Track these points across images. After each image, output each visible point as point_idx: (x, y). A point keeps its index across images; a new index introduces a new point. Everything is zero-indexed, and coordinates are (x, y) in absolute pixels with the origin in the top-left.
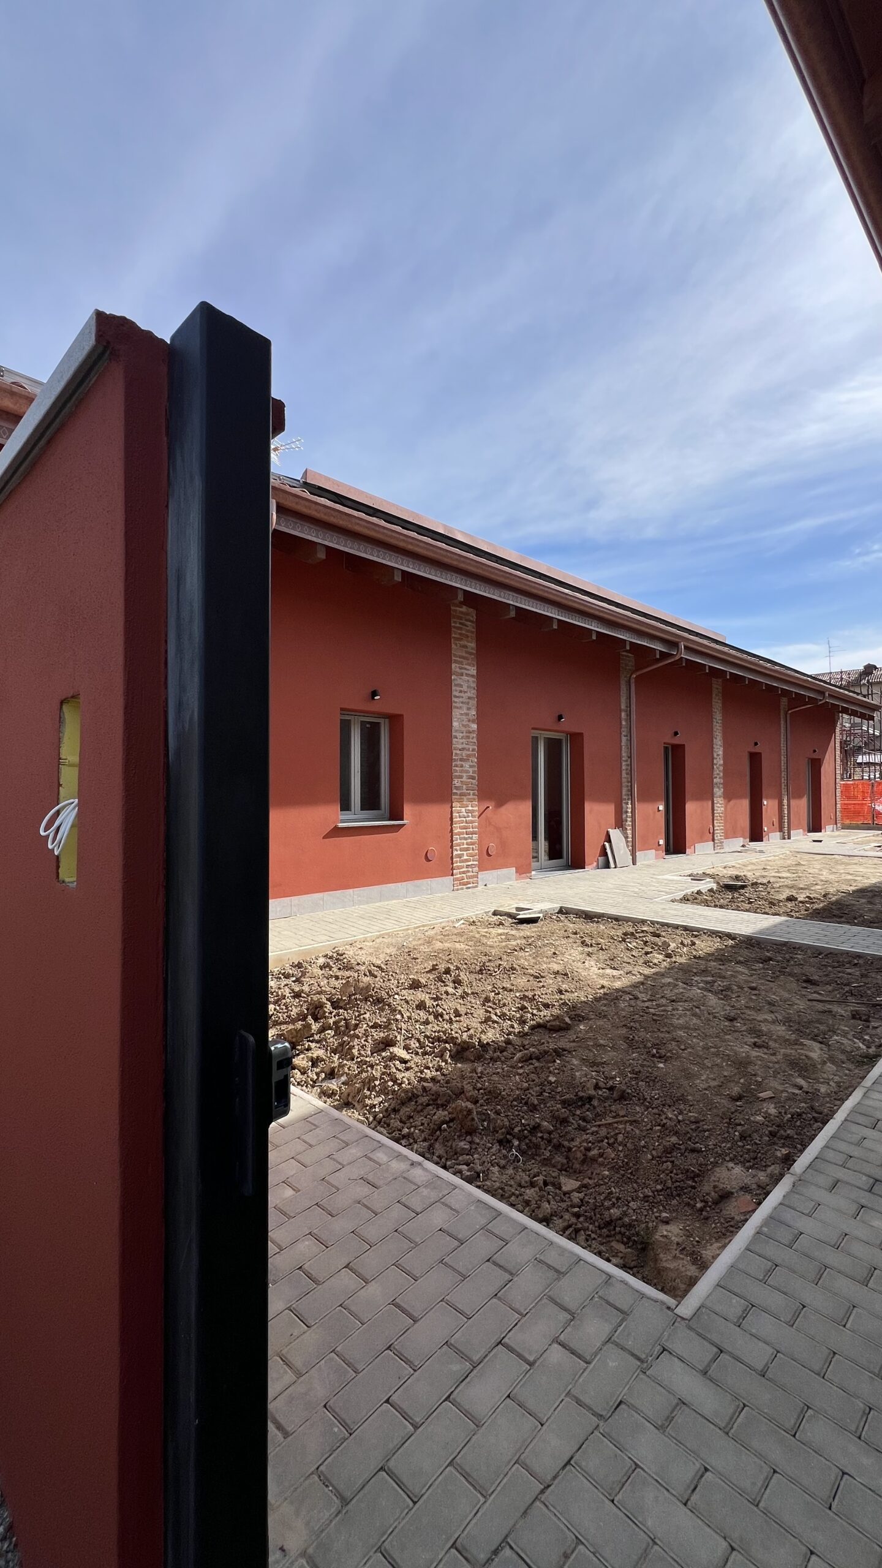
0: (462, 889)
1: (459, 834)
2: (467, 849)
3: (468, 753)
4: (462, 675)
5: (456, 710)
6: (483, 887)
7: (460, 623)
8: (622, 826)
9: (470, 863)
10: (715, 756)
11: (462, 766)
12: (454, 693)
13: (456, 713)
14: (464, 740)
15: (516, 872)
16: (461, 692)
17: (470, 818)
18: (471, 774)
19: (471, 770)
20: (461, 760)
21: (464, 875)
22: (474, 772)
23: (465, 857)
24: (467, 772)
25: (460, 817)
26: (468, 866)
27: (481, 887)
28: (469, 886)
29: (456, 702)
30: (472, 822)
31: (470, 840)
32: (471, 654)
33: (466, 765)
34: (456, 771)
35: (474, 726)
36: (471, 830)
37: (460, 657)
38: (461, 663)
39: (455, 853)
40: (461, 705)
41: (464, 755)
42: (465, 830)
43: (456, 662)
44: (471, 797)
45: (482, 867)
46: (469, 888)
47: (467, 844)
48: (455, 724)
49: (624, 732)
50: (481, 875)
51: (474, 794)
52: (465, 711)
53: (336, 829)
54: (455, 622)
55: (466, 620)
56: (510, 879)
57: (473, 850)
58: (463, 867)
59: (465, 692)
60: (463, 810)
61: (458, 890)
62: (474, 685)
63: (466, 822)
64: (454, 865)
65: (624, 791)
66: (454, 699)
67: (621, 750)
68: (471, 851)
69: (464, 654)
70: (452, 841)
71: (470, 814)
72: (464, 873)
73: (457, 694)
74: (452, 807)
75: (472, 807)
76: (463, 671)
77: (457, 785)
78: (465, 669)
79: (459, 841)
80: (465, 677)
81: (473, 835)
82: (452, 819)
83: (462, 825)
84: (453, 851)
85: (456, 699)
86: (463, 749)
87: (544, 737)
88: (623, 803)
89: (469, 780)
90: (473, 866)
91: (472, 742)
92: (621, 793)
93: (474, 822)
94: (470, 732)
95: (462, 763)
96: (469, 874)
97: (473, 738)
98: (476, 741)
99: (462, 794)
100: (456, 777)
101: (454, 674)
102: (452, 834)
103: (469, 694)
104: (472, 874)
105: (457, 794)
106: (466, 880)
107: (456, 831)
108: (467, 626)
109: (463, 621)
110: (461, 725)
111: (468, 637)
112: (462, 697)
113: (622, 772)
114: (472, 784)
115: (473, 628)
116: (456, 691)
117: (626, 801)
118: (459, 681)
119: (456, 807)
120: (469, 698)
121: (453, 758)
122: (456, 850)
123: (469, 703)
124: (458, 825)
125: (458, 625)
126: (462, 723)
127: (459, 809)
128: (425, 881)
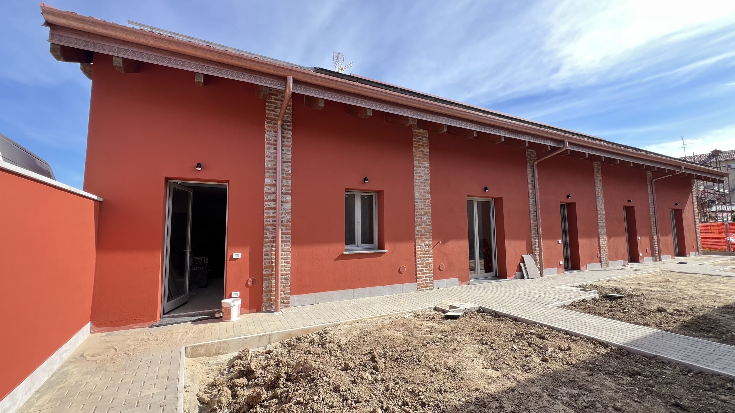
0: (423, 290)
1: (420, 258)
2: (426, 267)
3: (425, 211)
4: (420, 167)
5: (417, 187)
6: (437, 289)
7: (419, 139)
8: (532, 253)
9: (428, 275)
10: (598, 209)
11: (421, 219)
12: (415, 178)
13: (417, 189)
14: (422, 204)
15: (459, 280)
16: (419, 176)
17: (427, 249)
18: (427, 223)
19: (427, 221)
20: (421, 215)
21: (424, 282)
22: (429, 222)
23: (425, 271)
24: (425, 222)
25: (420, 248)
26: (426, 277)
27: (435, 289)
28: (428, 288)
29: (417, 183)
30: (428, 251)
31: (427, 262)
32: (426, 155)
33: (424, 218)
34: (418, 221)
35: (429, 196)
36: (428, 255)
37: (419, 157)
38: (420, 160)
39: (418, 269)
40: (420, 184)
41: (422, 212)
42: (424, 256)
43: (416, 160)
45: (436, 277)
46: (428, 290)
47: (426, 264)
48: (417, 195)
49: (531, 196)
50: (435, 282)
51: (429, 235)
52: (423, 187)
53: (343, 254)
54: (416, 138)
55: (423, 137)
56: (455, 285)
57: (430, 267)
58: (423, 277)
59: (422, 177)
60: (423, 244)
61: (420, 290)
62: (428, 172)
63: (425, 251)
64: (418, 276)
65: (533, 232)
66: (415, 181)
67: (529, 207)
68: (428, 268)
69: (422, 156)
70: (416, 262)
71: (427, 246)
72: (424, 280)
73: (417, 178)
74: (415, 242)
75: (428, 242)
76: (420, 165)
77: (418, 229)
78: (422, 164)
79: (420, 262)
80: (422, 168)
81: (430, 259)
82: (415, 249)
83: (422, 252)
84: (416, 268)
85: (417, 181)
86: (422, 209)
87: (477, 201)
88: (533, 239)
89: (426, 227)
90: (430, 277)
91: (427, 205)
92: (531, 233)
93: (430, 251)
94: (426, 199)
95: (422, 217)
96: (428, 281)
97: (428, 202)
98: (430, 204)
99: (421, 235)
100: (418, 225)
101: (415, 167)
102: (416, 258)
103: (425, 178)
104: (430, 281)
105: (418, 235)
106: (426, 285)
107: (418, 256)
108: (423, 140)
109: (420, 137)
110: (420, 195)
111: (423, 146)
112: (421, 180)
113: (530, 220)
114: (428, 229)
115: (427, 141)
116: (417, 176)
117: (535, 238)
118: (418, 171)
119: (418, 242)
120: (425, 180)
121: (416, 214)
122: (419, 267)
123: (425, 182)
124: (420, 253)
125: (417, 140)
126: (421, 194)
127: (420, 243)
128: (399, 285)
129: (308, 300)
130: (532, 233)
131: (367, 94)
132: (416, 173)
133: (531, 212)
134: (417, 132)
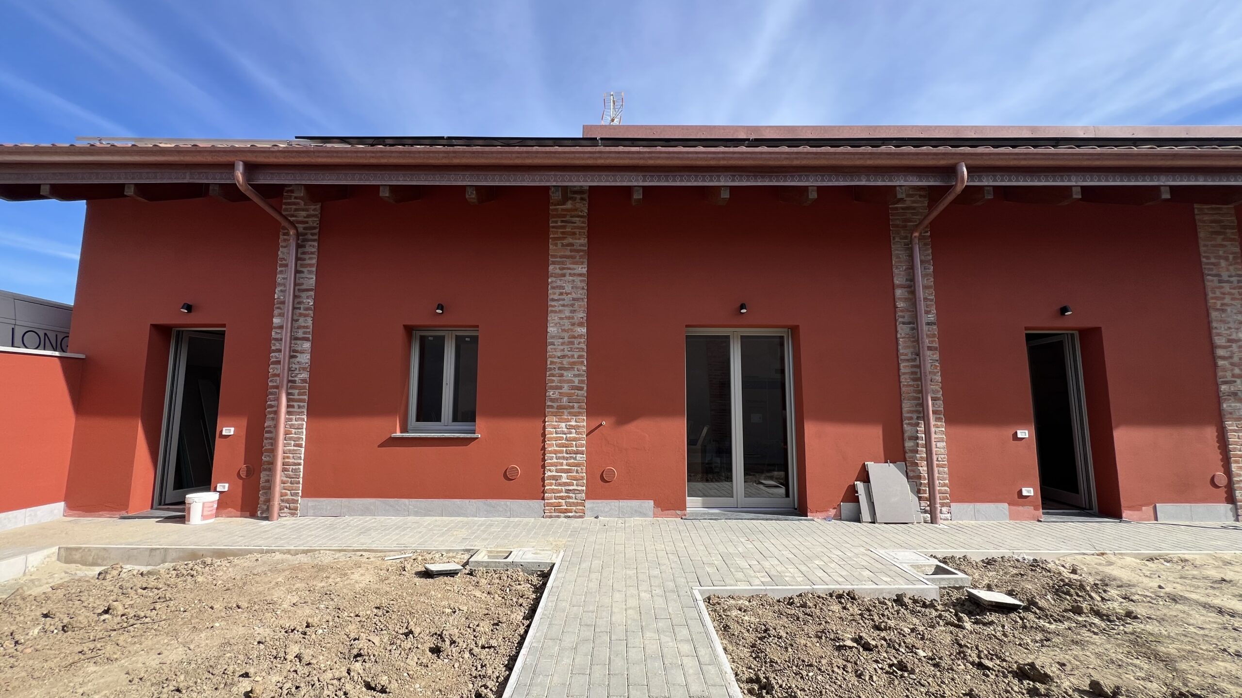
0: (558, 517)
1: (555, 452)
2: (567, 471)
3: (574, 360)
4: (564, 275)
5: (553, 315)
6: (593, 518)
7: (562, 222)
8: (905, 460)
9: (571, 488)
10: (1219, 341)
11: (562, 375)
12: (551, 297)
13: (553, 318)
14: (566, 347)
15: (657, 504)
16: (561, 294)
17: (574, 435)
18: (576, 384)
19: (576, 380)
20: (560, 369)
21: (563, 501)
22: (581, 382)
23: (564, 480)
24: (569, 381)
25: (556, 433)
26: (568, 491)
27: (589, 519)
28: (570, 514)
29: (554, 306)
30: (575, 439)
31: (572, 461)
32: (580, 251)
33: (568, 375)
34: (553, 381)
35: (583, 330)
36: (574, 449)
37: (561, 257)
38: (563, 263)
39: (548, 474)
40: (561, 308)
41: (565, 363)
42: (564, 449)
43: (554, 263)
44: (576, 410)
45: (591, 494)
46: (569, 517)
48: (552, 330)
49: (903, 316)
50: (589, 504)
51: (580, 407)
52: (568, 314)
53: (391, 437)
54: (556, 222)
55: (572, 217)
56: (645, 515)
57: (577, 472)
58: (561, 491)
59: (567, 294)
60: (563, 425)
61: (551, 517)
62: (584, 285)
64: (546, 488)
65: (907, 406)
66: (550, 303)
67: (897, 344)
68: (575, 474)
69: (568, 253)
70: (544, 460)
71: (574, 431)
72: (562, 498)
73: (556, 297)
74: (544, 422)
75: (576, 422)
76: (565, 271)
77: (553, 397)
78: (570, 269)
79: (555, 460)
80: (568, 278)
81: (578, 455)
82: (544, 435)
83: (560, 442)
84: (544, 471)
85: (553, 303)
86: (564, 357)
87: (741, 336)
88: (906, 424)
89: (573, 391)
90: (578, 492)
91: (578, 348)
92: (901, 408)
93: (580, 439)
94: (575, 337)
95: (562, 372)
96: (571, 501)
97: (579, 343)
98: (585, 347)
99: (559, 407)
100: (552, 388)
101: (552, 276)
102: (544, 452)
103: (574, 296)
104: (576, 501)
105: (552, 407)
106: (565, 507)
107: (550, 449)
108: (575, 223)
109: (568, 218)
110: (560, 330)
111: (574, 234)
112: (564, 300)
113: (899, 376)
114: (577, 396)
115: (583, 222)
116: (555, 294)
117: (914, 421)
118: (559, 283)
119: (551, 422)
120: (574, 299)
121: (548, 366)
122: (550, 470)
123: (575, 304)
124: (554, 442)
125: (559, 224)
126: (563, 328)
127: (556, 424)
128: (502, 502)
129: (329, 508)
130: (905, 409)
131: (439, 161)
132: (553, 288)
133: (902, 357)
134: (560, 209)
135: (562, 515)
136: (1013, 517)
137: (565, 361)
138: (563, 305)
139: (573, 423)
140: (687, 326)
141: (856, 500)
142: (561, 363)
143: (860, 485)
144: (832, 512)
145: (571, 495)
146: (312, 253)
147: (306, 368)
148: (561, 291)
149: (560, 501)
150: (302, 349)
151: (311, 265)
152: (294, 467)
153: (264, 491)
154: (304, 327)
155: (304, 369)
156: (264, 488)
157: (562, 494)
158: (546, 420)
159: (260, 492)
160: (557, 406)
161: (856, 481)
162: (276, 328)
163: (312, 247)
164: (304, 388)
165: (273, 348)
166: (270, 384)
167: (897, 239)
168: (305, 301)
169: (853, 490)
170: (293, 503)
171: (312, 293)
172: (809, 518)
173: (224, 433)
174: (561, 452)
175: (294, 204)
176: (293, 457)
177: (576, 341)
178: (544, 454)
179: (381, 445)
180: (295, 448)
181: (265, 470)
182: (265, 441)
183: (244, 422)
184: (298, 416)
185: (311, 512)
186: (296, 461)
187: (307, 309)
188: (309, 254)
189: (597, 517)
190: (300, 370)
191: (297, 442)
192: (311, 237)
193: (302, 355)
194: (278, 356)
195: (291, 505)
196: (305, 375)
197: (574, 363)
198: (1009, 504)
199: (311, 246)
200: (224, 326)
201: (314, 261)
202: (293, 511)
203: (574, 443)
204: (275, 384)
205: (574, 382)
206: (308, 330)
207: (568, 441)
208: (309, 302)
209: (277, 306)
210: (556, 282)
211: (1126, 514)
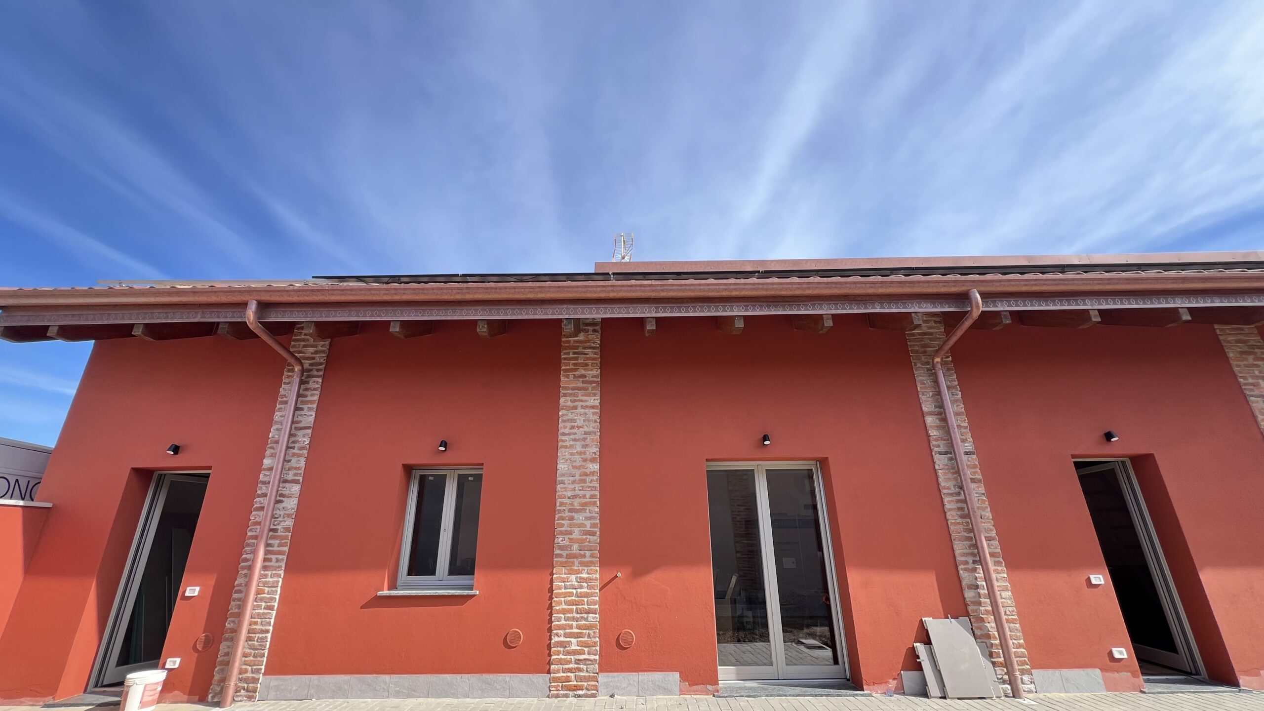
0: (567, 696)
1: (564, 612)
2: (577, 635)
3: (584, 501)
4: (575, 408)
5: (563, 450)
6: (607, 698)
7: (574, 353)
8: (967, 614)
9: (582, 657)
11: (572, 518)
12: (561, 431)
13: (563, 454)
14: (576, 486)
15: (684, 678)
16: (573, 427)
17: (585, 590)
18: (588, 528)
19: (588, 523)
20: (570, 511)
21: (572, 675)
22: (594, 525)
23: (574, 647)
24: (580, 525)
25: (566, 588)
26: (578, 661)
27: (603, 698)
28: (581, 692)
29: (563, 441)
30: (587, 595)
31: (583, 622)
32: (591, 382)
33: (580, 518)
34: (562, 526)
35: (596, 467)
36: (586, 607)
37: (573, 389)
38: (574, 395)
39: (555, 639)
40: (572, 443)
41: (576, 504)
42: (574, 607)
43: (565, 395)
44: (588, 559)
45: (606, 666)
46: (579, 696)
47: (578, 627)
48: (562, 467)
50: (603, 678)
51: (592, 556)
52: (579, 449)
53: (380, 597)
54: (568, 354)
55: (585, 348)
56: (667, 691)
57: (589, 636)
58: (570, 662)
59: (579, 427)
60: (573, 577)
61: (557, 696)
62: (597, 417)
64: (553, 657)
66: (560, 437)
68: (586, 639)
69: (580, 385)
70: (550, 621)
71: (585, 585)
72: (570, 670)
73: (567, 431)
74: (552, 574)
75: (588, 573)
76: (576, 404)
77: (562, 544)
78: (582, 401)
79: (563, 622)
80: (580, 410)
81: (591, 615)
82: (551, 590)
83: (570, 598)
84: (550, 636)
85: (563, 438)
86: (575, 497)
87: (766, 470)
88: (962, 569)
89: (584, 537)
90: (590, 662)
91: (589, 487)
92: (953, 551)
93: (592, 595)
94: (586, 474)
95: (573, 514)
96: (582, 674)
97: (591, 481)
98: (598, 485)
99: (569, 556)
100: (561, 533)
101: (563, 409)
102: (551, 612)
103: (586, 429)
104: (587, 674)
105: (560, 556)
106: (575, 683)
107: (558, 608)
108: (587, 354)
109: (580, 350)
110: (571, 467)
111: (587, 365)
112: (575, 434)
113: (945, 513)
114: (589, 542)
115: (595, 354)
116: (565, 427)
117: (971, 566)
118: (570, 416)
119: (560, 573)
120: (586, 433)
121: (558, 508)
122: (557, 635)
123: (586, 439)
124: (563, 599)
125: (571, 356)
126: (574, 464)
127: (565, 576)
128: (501, 677)
129: (294, 688)
130: (957, 552)
131: (452, 297)
132: (564, 421)
133: (945, 491)
134: (572, 341)
135: (571, 693)
136: (1111, 687)
137: (576, 502)
138: (575, 440)
139: (584, 575)
140: (707, 460)
141: (919, 667)
142: (572, 504)
143: (920, 648)
144: (892, 684)
145: (582, 666)
146: (315, 389)
147: (292, 515)
148: (573, 424)
149: (569, 674)
150: (290, 493)
151: (312, 402)
152: (261, 636)
153: (221, 667)
154: (296, 468)
155: (289, 516)
156: (222, 663)
157: (571, 666)
158: (554, 571)
159: (216, 669)
160: (567, 555)
161: (916, 642)
162: (265, 470)
163: (316, 383)
164: (286, 537)
165: (259, 492)
166: (249, 534)
167: (919, 365)
168: (300, 440)
169: (913, 654)
170: (253, 683)
171: (309, 431)
172: (865, 692)
173: (187, 594)
174: (571, 611)
175: (304, 340)
176: (262, 622)
177: (588, 479)
178: (551, 614)
179: (365, 606)
180: (266, 611)
181: (227, 640)
182: (232, 603)
183: (211, 581)
184: (274, 572)
185: (272, 694)
186: (264, 628)
187: (302, 448)
188: (312, 390)
189: (612, 696)
190: (284, 517)
191: (269, 604)
192: (315, 373)
193: (289, 500)
194: (262, 502)
195: (250, 685)
196: (289, 523)
197: (586, 504)
198: (1101, 669)
199: (314, 382)
200: (210, 468)
201: (316, 398)
202: (251, 694)
203: (586, 600)
204: (254, 534)
205: (585, 526)
206: (300, 472)
207: (578, 597)
208: (304, 441)
209: (270, 445)
210: (567, 415)
211: (1242, 680)
